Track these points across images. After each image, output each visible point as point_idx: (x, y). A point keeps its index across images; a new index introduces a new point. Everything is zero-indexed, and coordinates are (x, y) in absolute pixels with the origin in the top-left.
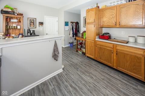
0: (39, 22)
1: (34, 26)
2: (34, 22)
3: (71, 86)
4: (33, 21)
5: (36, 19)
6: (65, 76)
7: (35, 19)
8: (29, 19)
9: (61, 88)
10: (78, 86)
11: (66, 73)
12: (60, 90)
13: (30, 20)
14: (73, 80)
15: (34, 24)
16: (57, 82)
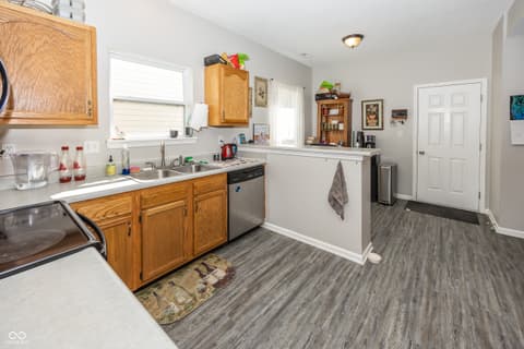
0: (393, 111)
1: (377, 124)
2: (377, 110)
3: (333, 293)
4: (374, 110)
5: (382, 101)
6: (351, 275)
7: (380, 103)
8: (365, 104)
9: (316, 275)
10: (343, 308)
11: (362, 273)
12: (312, 274)
13: (368, 106)
14: (352, 292)
15: (377, 118)
16: (325, 265)
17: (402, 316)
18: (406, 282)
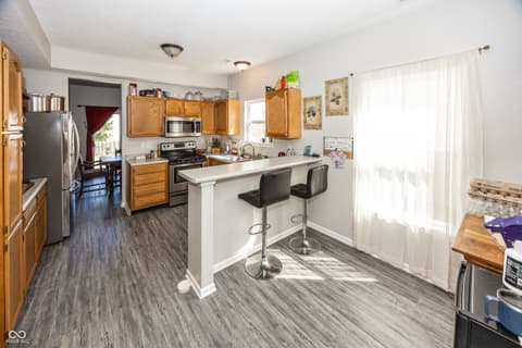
17: (136, 271)
18: (147, 293)
